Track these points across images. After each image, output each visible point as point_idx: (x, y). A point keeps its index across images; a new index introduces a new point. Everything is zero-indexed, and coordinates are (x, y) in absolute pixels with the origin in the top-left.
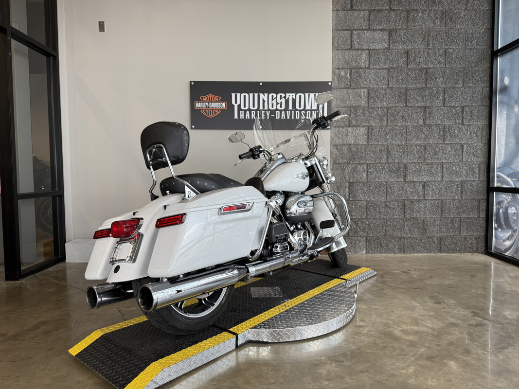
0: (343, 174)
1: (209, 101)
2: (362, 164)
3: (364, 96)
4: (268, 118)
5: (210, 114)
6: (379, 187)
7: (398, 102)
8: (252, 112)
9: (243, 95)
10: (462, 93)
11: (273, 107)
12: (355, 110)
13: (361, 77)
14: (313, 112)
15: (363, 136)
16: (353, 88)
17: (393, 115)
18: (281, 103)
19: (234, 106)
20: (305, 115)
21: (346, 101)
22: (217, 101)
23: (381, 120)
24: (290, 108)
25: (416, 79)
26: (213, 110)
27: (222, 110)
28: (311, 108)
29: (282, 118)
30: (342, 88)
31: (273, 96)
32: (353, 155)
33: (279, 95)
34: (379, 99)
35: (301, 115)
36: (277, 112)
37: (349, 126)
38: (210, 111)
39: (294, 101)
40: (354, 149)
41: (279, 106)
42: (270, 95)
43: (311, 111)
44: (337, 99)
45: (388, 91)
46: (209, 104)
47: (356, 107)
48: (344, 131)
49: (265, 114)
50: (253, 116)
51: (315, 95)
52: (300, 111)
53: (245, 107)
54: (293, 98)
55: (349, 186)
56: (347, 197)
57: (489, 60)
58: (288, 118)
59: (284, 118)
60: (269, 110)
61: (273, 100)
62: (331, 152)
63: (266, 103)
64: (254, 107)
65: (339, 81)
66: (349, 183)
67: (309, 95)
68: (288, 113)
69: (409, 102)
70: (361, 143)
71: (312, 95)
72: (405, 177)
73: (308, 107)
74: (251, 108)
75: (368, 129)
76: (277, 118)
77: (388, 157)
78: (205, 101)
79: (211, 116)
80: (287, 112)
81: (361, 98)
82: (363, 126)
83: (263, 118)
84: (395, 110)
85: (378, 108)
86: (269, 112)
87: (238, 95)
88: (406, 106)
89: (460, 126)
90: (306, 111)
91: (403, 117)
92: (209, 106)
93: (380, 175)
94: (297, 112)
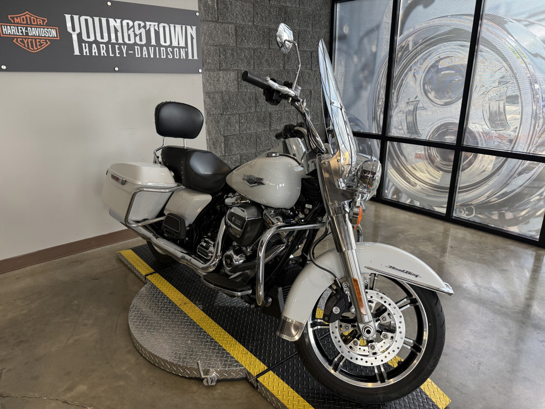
0: (218, 127)
1: (27, 24)
2: (234, 115)
3: (232, 33)
4: (125, 56)
5: (32, 47)
6: (250, 138)
7: (262, 43)
8: (101, 45)
9: (83, 18)
10: (311, 38)
11: (129, 40)
12: (224, 50)
13: (227, 9)
14: (181, 49)
15: (234, 82)
16: (220, 22)
17: (259, 58)
18: (141, 34)
19: (71, 34)
20: (173, 53)
21: (215, 38)
22: (40, 25)
23: (249, 63)
24: (153, 42)
25: (277, 18)
26: (35, 39)
27: (52, 41)
28: (179, 44)
29: (144, 56)
30: (210, 21)
31: (128, 24)
32: (225, 105)
33: (136, 23)
34: (246, 39)
35: (167, 54)
36: (136, 47)
37: (220, 70)
38: (31, 42)
39: (157, 33)
40: (226, 98)
41: (138, 38)
42: (125, 22)
43: (179, 48)
44: (205, 35)
45: (254, 30)
46: (26, 29)
47: (225, 45)
48: (215, 75)
49: (120, 49)
50: (103, 52)
51: (182, 27)
52: (166, 47)
53: (88, 37)
54: (155, 29)
55: (225, 140)
56: (223, 152)
57: (330, 4)
58: (152, 56)
59: (147, 56)
60: (125, 44)
61: (128, 29)
62: (204, 101)
63: (120, 34)
64: (102, 38)
65: (206, 11)
66: (224, 136)
67: (175, 27)
68: (151, 50)
69: (272, 44)
70: (231, 90)
71: (178, 27)
72: (270, 125)
73: (175, 44)
74: (99, 39)
75: (238, 73)
76: (137, 56)
77: (256, 106)
78: (18, 23)
79: (35, 50)
80: (150, 48)
81: (229, 35)
82: (233, 70)
83: (118, 55)
84: (260, 52)
85: (246, 49)
86: (125, 47)
87: (76, 17)
88: (270, 48)
89: (310, 71)
90: (173, 48)
91: (267, 61)
92: (27, 34)
93: (251, 125)
94: (162, 48)
